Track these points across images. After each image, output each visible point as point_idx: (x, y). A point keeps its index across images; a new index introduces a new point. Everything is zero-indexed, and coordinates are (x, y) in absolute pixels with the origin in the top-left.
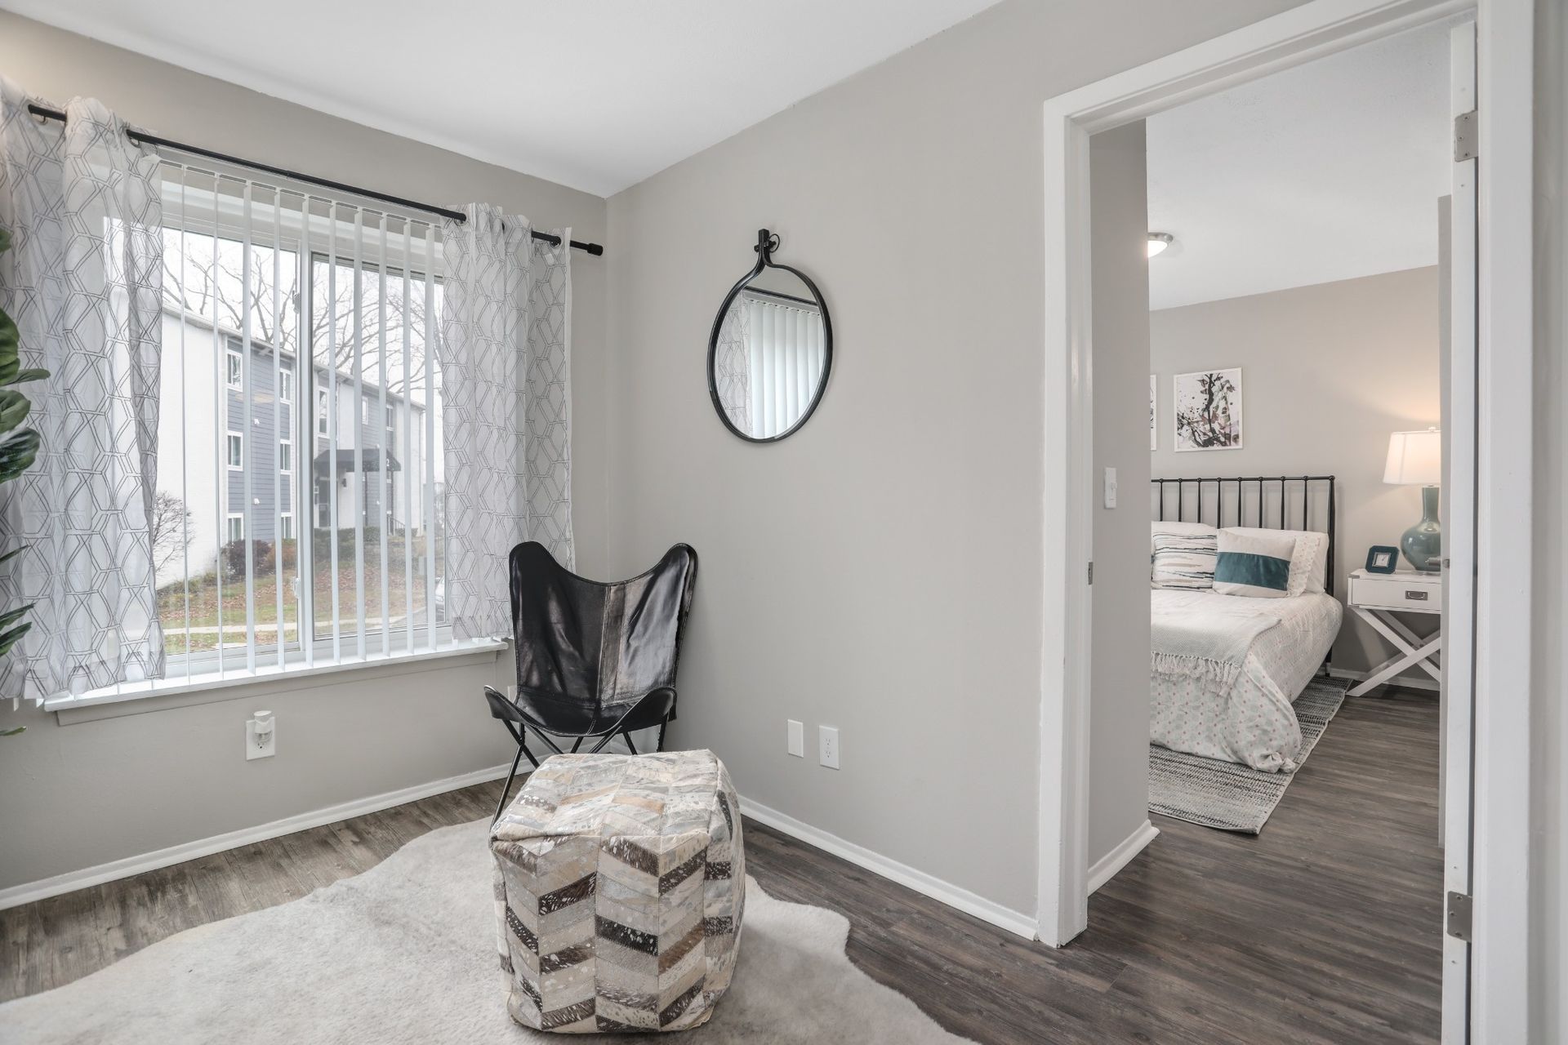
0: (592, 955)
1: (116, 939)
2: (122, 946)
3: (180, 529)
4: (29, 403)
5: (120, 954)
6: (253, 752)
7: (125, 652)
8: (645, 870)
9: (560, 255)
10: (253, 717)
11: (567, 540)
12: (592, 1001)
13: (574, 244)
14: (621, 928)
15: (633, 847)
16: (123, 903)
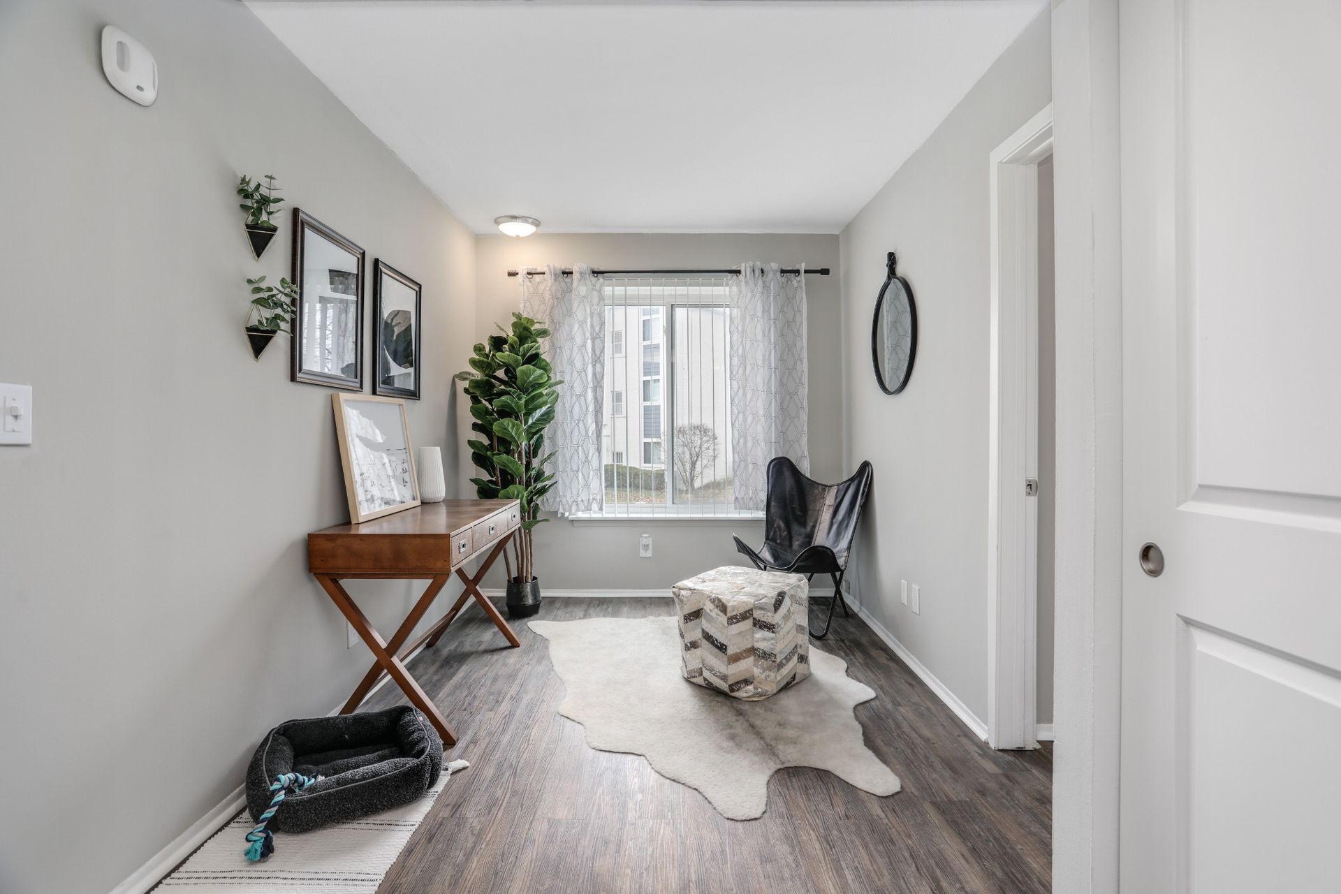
0: (701, 646)
1: (582, 614)
2: (582, 616)
3: (712, 448)
4: (558, 394)
5: (580, 618)
6: (643, 554)
7: (591, 498)
8: (722, 611)
9: (799, 281)
10: (642, 537)
11: (805, 457)
12: (701, 668)
13: (806, 272)
14: (711, 637)
15: (719, 600)
16: (589, 605)
